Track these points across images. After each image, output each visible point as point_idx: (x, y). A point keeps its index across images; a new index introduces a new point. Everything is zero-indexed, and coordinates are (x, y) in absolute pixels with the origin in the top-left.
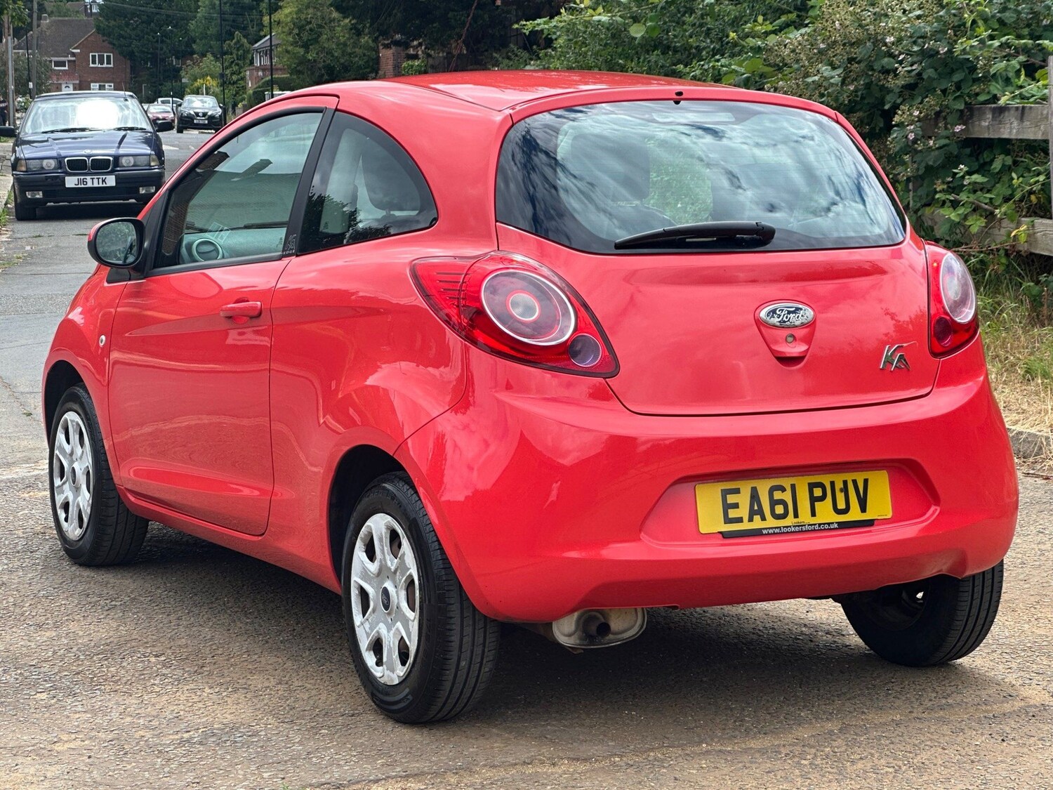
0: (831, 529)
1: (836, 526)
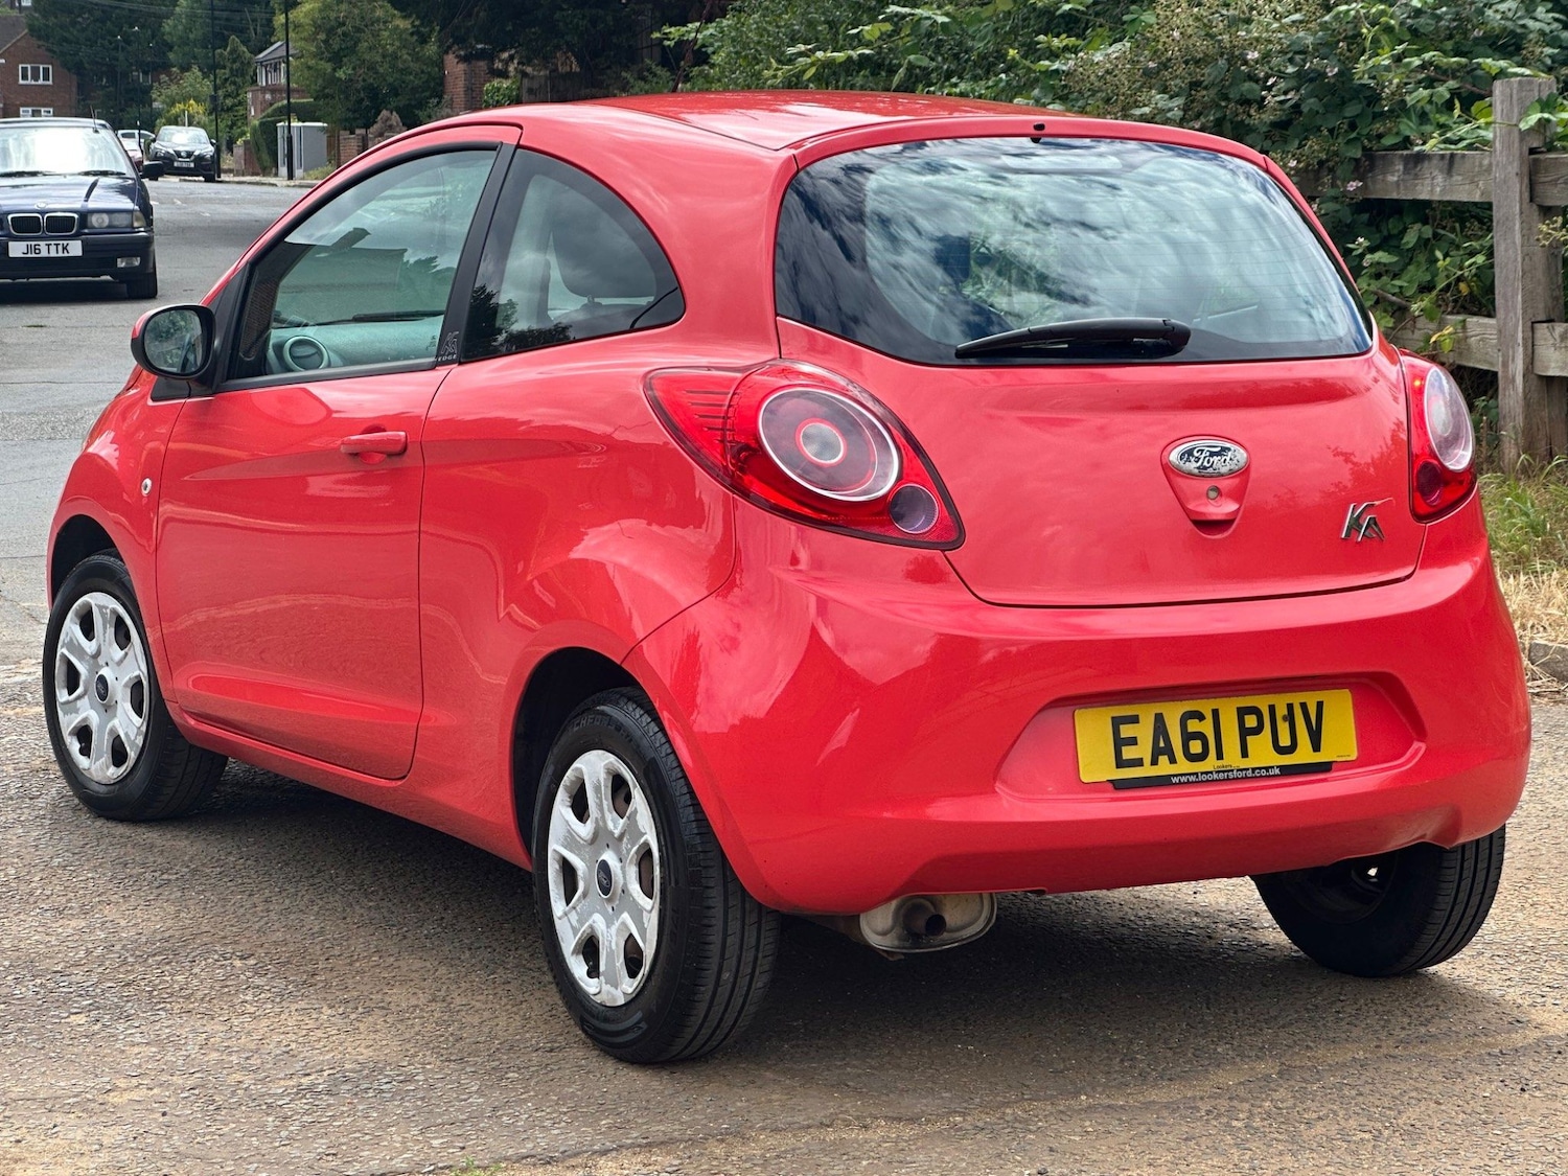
0: (1270, 776)
1: (1277, 771)
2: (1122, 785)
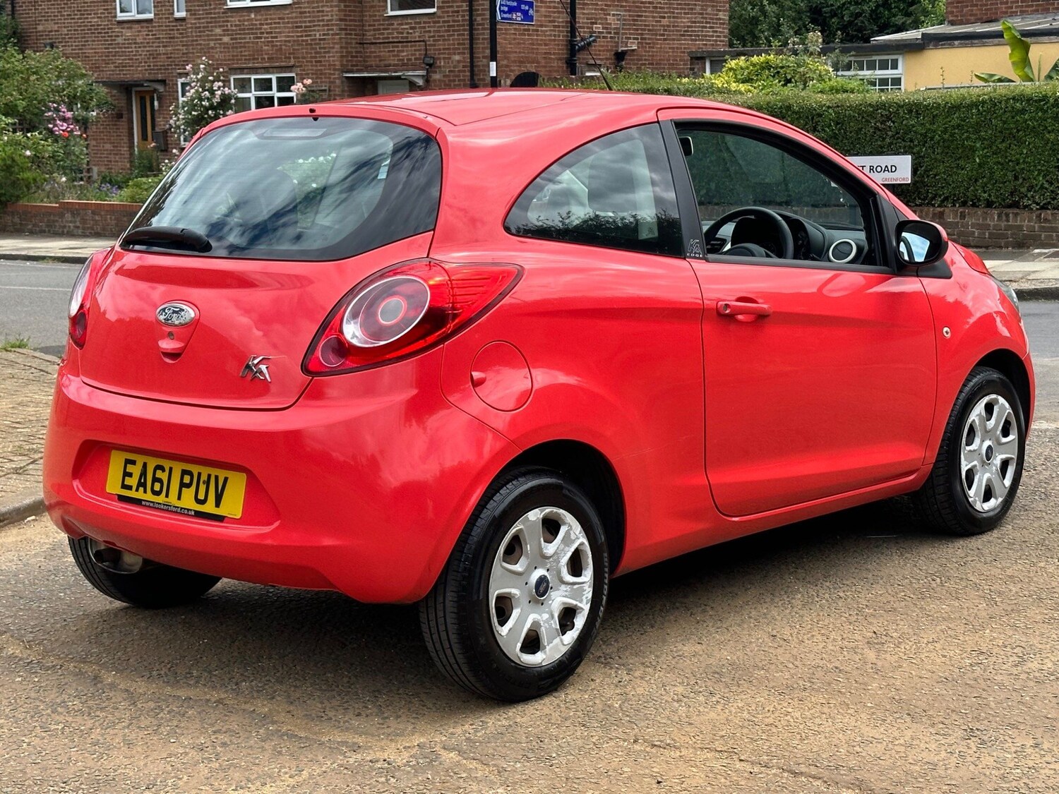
0: (189, 515)
1: (193, 513)
2: (122, 499)
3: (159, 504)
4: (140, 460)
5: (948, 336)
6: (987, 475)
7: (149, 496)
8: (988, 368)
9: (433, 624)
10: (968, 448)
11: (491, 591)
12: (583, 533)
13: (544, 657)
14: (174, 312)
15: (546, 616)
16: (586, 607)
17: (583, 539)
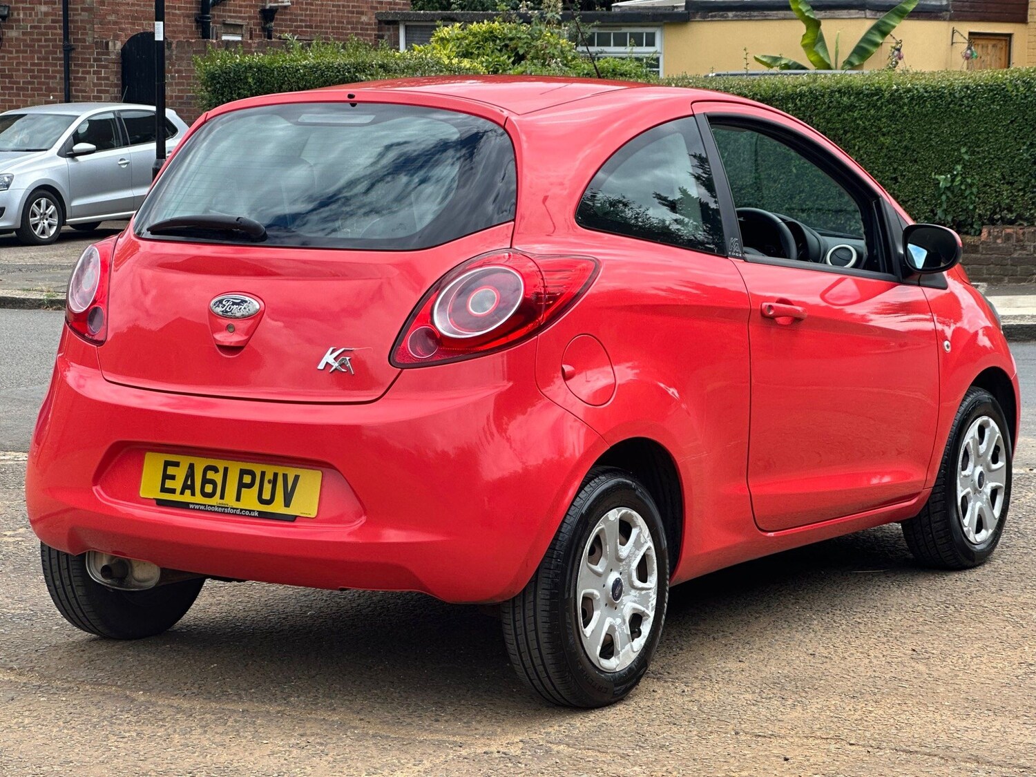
0: (251, 516)
1: (256, 514)
2: (161, 503)
3: (212, 506)
4: (185, 461)
5: (948, 350)
6: (979, 504)
7: (198, 498)
8: (981, 389)
9: (519, 624)
10: (964, 473)
11: (578, 590)
12: (650, 538)
13: (618, 662)
14: (234, 304)
15: (619, 621)
16: (652, 614)
17: (650, 544)
